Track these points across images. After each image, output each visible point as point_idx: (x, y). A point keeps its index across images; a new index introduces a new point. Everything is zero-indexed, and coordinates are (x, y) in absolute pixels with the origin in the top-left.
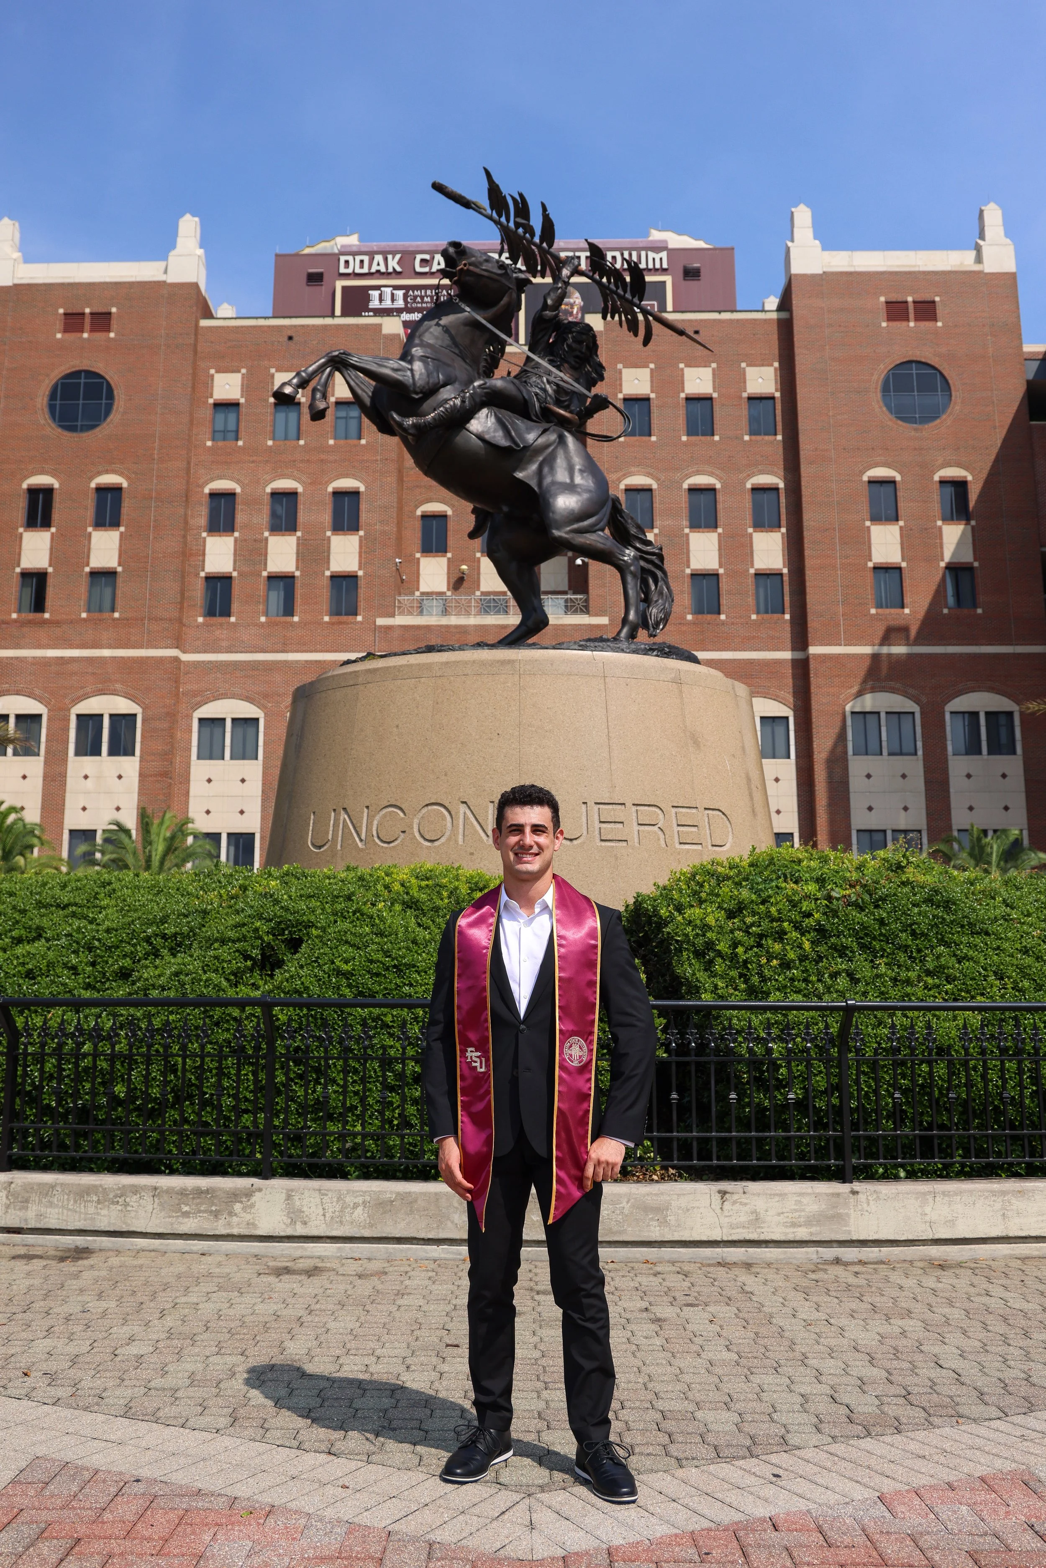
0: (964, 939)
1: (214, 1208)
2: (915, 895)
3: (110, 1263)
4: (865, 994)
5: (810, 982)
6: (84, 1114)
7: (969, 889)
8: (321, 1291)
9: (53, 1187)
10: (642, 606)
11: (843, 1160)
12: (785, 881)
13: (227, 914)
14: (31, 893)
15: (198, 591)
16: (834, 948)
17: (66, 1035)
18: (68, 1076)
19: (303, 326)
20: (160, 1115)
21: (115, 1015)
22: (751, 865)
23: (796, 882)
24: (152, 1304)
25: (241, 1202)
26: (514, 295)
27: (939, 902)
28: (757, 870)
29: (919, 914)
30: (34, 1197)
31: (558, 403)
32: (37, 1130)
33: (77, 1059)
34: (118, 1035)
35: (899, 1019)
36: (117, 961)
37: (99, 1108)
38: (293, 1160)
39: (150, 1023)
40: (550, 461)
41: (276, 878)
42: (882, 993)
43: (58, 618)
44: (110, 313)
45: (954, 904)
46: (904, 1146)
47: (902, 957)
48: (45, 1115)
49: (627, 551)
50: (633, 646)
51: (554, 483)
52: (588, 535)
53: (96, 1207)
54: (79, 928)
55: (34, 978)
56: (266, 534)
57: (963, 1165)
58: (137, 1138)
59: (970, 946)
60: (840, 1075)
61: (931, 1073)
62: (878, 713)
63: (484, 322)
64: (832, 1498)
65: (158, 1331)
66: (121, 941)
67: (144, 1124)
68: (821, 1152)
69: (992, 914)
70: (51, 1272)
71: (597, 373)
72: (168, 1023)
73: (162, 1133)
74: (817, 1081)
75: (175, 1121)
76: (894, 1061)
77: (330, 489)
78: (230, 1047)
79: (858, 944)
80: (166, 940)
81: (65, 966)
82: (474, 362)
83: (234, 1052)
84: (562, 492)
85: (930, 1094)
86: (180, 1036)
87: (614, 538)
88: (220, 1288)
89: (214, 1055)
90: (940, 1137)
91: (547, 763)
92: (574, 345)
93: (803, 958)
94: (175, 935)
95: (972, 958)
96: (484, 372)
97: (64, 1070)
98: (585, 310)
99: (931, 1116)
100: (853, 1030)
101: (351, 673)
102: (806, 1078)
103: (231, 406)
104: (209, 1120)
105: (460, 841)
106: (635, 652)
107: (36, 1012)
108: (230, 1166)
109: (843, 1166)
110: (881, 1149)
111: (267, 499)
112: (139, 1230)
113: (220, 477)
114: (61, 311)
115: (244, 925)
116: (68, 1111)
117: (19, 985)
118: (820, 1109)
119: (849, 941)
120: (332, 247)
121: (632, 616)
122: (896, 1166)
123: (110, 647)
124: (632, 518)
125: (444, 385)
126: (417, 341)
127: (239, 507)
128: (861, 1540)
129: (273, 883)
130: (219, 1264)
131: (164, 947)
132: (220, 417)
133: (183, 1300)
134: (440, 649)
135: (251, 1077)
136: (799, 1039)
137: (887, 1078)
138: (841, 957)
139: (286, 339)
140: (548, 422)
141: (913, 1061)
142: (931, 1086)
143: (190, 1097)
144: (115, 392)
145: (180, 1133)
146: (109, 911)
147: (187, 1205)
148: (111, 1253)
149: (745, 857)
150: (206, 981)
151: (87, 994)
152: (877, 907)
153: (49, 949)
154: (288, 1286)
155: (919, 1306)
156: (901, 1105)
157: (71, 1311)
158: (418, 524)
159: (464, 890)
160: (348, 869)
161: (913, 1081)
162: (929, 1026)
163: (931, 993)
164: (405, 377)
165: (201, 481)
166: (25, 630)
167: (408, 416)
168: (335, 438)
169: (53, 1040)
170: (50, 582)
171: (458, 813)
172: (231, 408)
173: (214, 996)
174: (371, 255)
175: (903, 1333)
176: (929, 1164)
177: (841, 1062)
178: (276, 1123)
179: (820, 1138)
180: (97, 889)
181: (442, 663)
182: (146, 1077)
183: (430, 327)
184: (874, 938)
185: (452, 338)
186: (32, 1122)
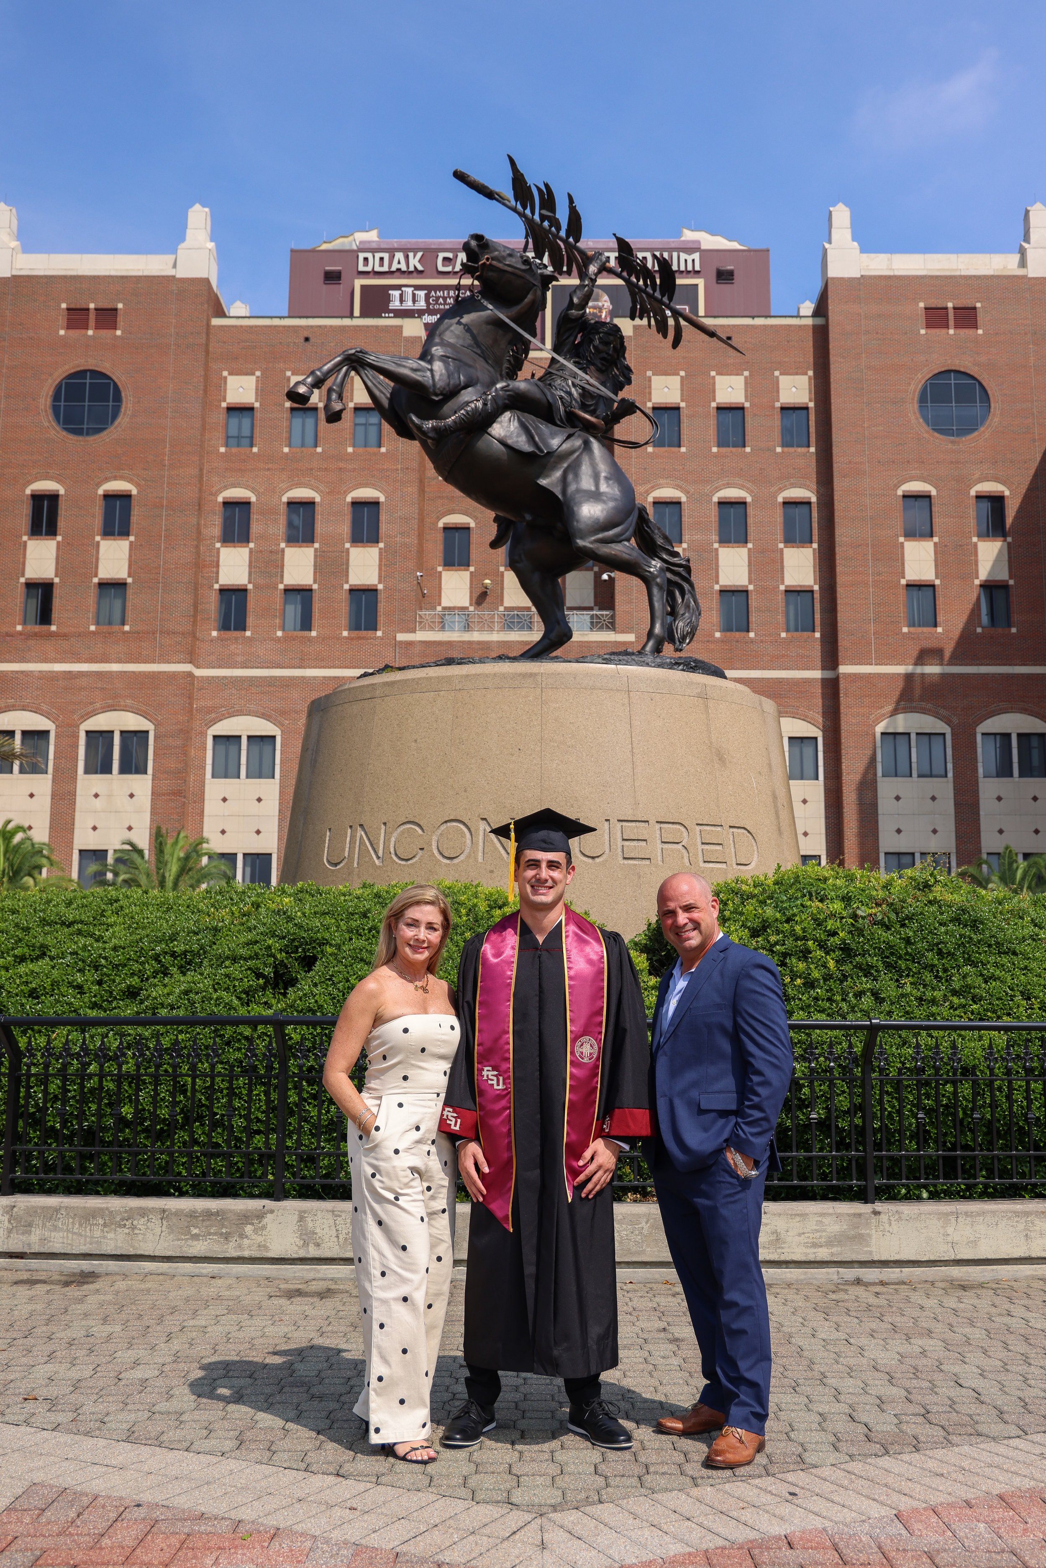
0: (992, 959)
1: (224, 1231)
2: (942, 914)
3: (116, 1287)
4: (890, 1013)
5: (834, 1001)
6: (90, 1137)
7: (997, 908)
8: (334, 1312)
9: (57, 1210)
10: (669, 619)
11: (866, 1180)
12: (810, 899)
13: (239, 931)
14: (35, 910)
15: (212, 604)
16: (859, 967)
17: (72, 1056)
18: (74, 1097)
19: (320, 326)
20: (169, 1136)
21: (122, 1035)
22: (776, 883)
23: (821, 901)
24: (159, 1328)
25: (252, 1224)
26: (539, 293)
27: (966, 921)
28: (783, 888)
29: (946, 933)
30: (38, 1221)
31: (584, 407)
32: (41, 1153)
33: (83, 1080)
34: (124, 1055)
35: (924, 1039)
36: (124, 979)
37: (105, 1129)
38: (305, 1181)
39: (158, 1042)
40: (574, 468)
41: (290, 896)
42: (907, 1013)
43: (65, 630)
44: (116, 310)
45: (982, 923)
46: (927, 1167)
47: (928, 977)
48: (49, 1137)
49: (654, 563)
50: (658, 660)
51: (578, 491)
52: (613, 545)
53: (102, 1231)
54: (85, 946)
55: (38, 997)
56: (283, 545)
57: (986, 1186)
58: (146, 1160)
59: (996, 965)
60: (862, 1095)
61: (955, 1093)
62: (909, 734)
63: (507, 320)
64: (849, 1516)
65: (164, 1354)
66: (129, 959)
67: (153, 1145)
68: (844, 1172)
69: (1020, 934)
70: (55, 1297)
71: (624, 376)
72: (176, 1042)
73: (171, 1154)
74: (840, 1101)
75: (184, 1143)
76: (918, 1081)
77: (349, 499)
78: (242, 1067)
79: (884, 963)
80: (175, 958)
81: (70, 984)
82: (497, 363)
83: (245, 1072)
84: (587, 500)
85: (954, 1115)
86: (189, 1055)
87: (640, 548)
88: (230, 1311)
89: (225, 1075)
90: (963, 1158)
91: (569, 779)
92: (601, 347)
93: (827, 977)
94: (185, 953)
95: (999, 978)
96: (507, 374)
97: (69, 1091)
98: (613, 314)
99: (955, 1137)
100: (877, 1049)
101: (368, 686)
102: (829, 1099)
103: (246, 410)
104: (220, 1141)
105: (480, 859)
106: (661, 666)
107: (40, 1032)
108: (242, 1188)
109: (865, 1186)
110: (904, 1170)
111: (283, 509)
112: (147, 1253)
113: (234, 486)
114: (64, 306)
115: (256, 942)
116: (73, 1134)
117: (22, 1005)
118: (843, 1130)
119: (874, 960)
120: (351, 243)
121: (658, 629)
122: (919, 1187)
123: (119, 661)
124: (659, 529)
125: (465, 387)
126: (437, 340)
127: (254, 517)
128: (877, 1557)
129: (287, 900)
130: (230, 1287)
131: (173, 966)
132: (234, 421)
133: (191, 1323)
134: (460, 663)
135: (263, 1097)
136: (822, 1059)
137: (911, 1098)
138: (866, 976)
139: (302, 340)
140: (574, 427)
141: (937, 1082)
142: (955, 1106)
143: (200, 1118)
144: (123, 394)
145: (189, 1155)
146: (117, 929)
147: (196, 1227)
148: (118, 1277)
149: (770, 875)
150: (217, 999)
151: (93, 1013)
152: (903, 925)
153: (53, 967)
154: (299, 1308)
155: (940, 1325)
156: (924, 1125)
157: (75, 1336)
158: (440, 536)
159: (483, 907)
160: (364, 886)
161: (937, 1101)
162: (954, 1046)
163: (957, 1012)
164: (425, 378)
165: (214, 490)
166: (31, 642)
167: (428, 418)
168: (354, 446)
169: (57, 1060)
170: (56, 592)
171: (477, 830)
172: (245, 413)
173: (225, 1014)
174: (392, 252)
175: (924, 1353)
176: (952, 1185)
177: (864, 1082)
178: (289, 1144)
179: (842, 1159)
180: (103, 906)
181: (462, 676)
182: (154, 1098)
183: (451, 325)
184: (900, 958)
185: (474, 337)
186: (36, 1144)
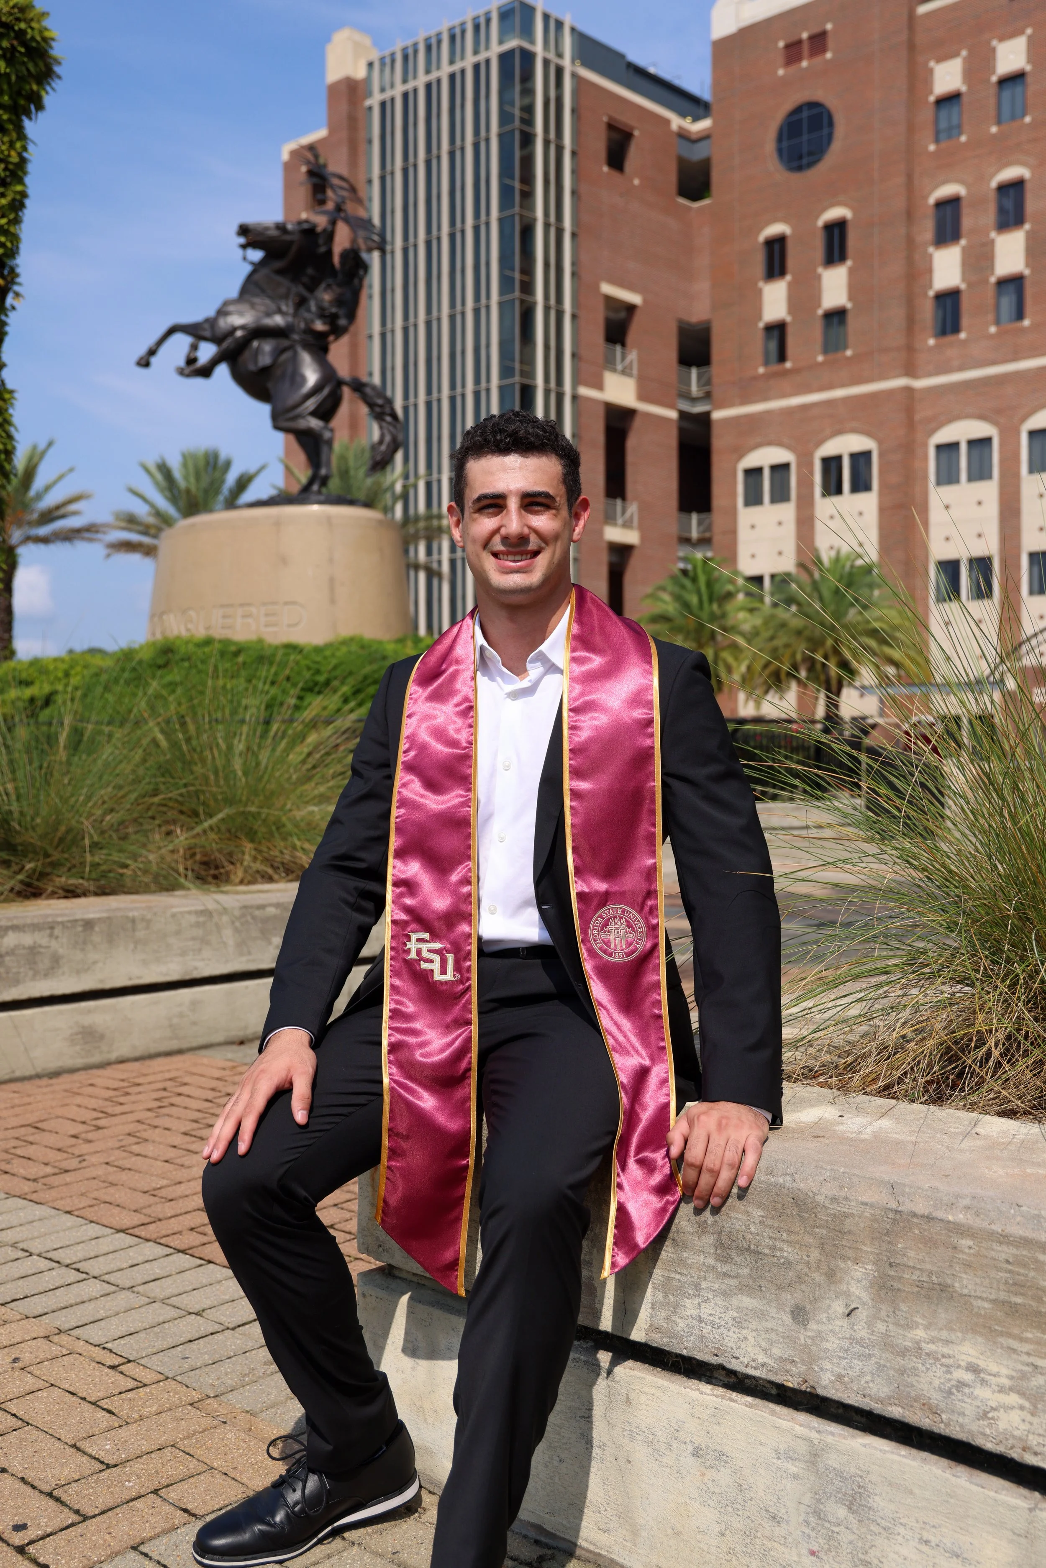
15: (927, 311)
43: (798, 365)
44: (826, 32)
56: (993, 234)
103: (953, 98)
111: (993, 196)
113: (944, 183)
114: (781, 44)
123: (843, 386)
127: (964, 212)
132: (943, 114)
144: (835, 118)
165: (925, 193)
166: (771, 382)
170: (789, 331)
172: (952, 101)
